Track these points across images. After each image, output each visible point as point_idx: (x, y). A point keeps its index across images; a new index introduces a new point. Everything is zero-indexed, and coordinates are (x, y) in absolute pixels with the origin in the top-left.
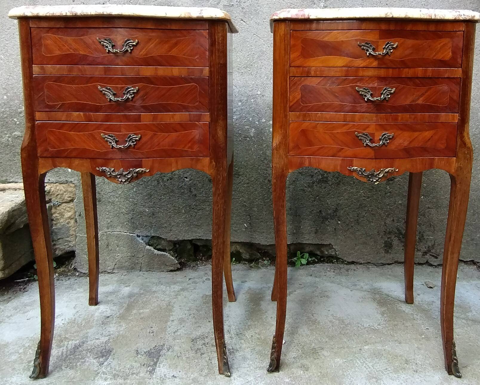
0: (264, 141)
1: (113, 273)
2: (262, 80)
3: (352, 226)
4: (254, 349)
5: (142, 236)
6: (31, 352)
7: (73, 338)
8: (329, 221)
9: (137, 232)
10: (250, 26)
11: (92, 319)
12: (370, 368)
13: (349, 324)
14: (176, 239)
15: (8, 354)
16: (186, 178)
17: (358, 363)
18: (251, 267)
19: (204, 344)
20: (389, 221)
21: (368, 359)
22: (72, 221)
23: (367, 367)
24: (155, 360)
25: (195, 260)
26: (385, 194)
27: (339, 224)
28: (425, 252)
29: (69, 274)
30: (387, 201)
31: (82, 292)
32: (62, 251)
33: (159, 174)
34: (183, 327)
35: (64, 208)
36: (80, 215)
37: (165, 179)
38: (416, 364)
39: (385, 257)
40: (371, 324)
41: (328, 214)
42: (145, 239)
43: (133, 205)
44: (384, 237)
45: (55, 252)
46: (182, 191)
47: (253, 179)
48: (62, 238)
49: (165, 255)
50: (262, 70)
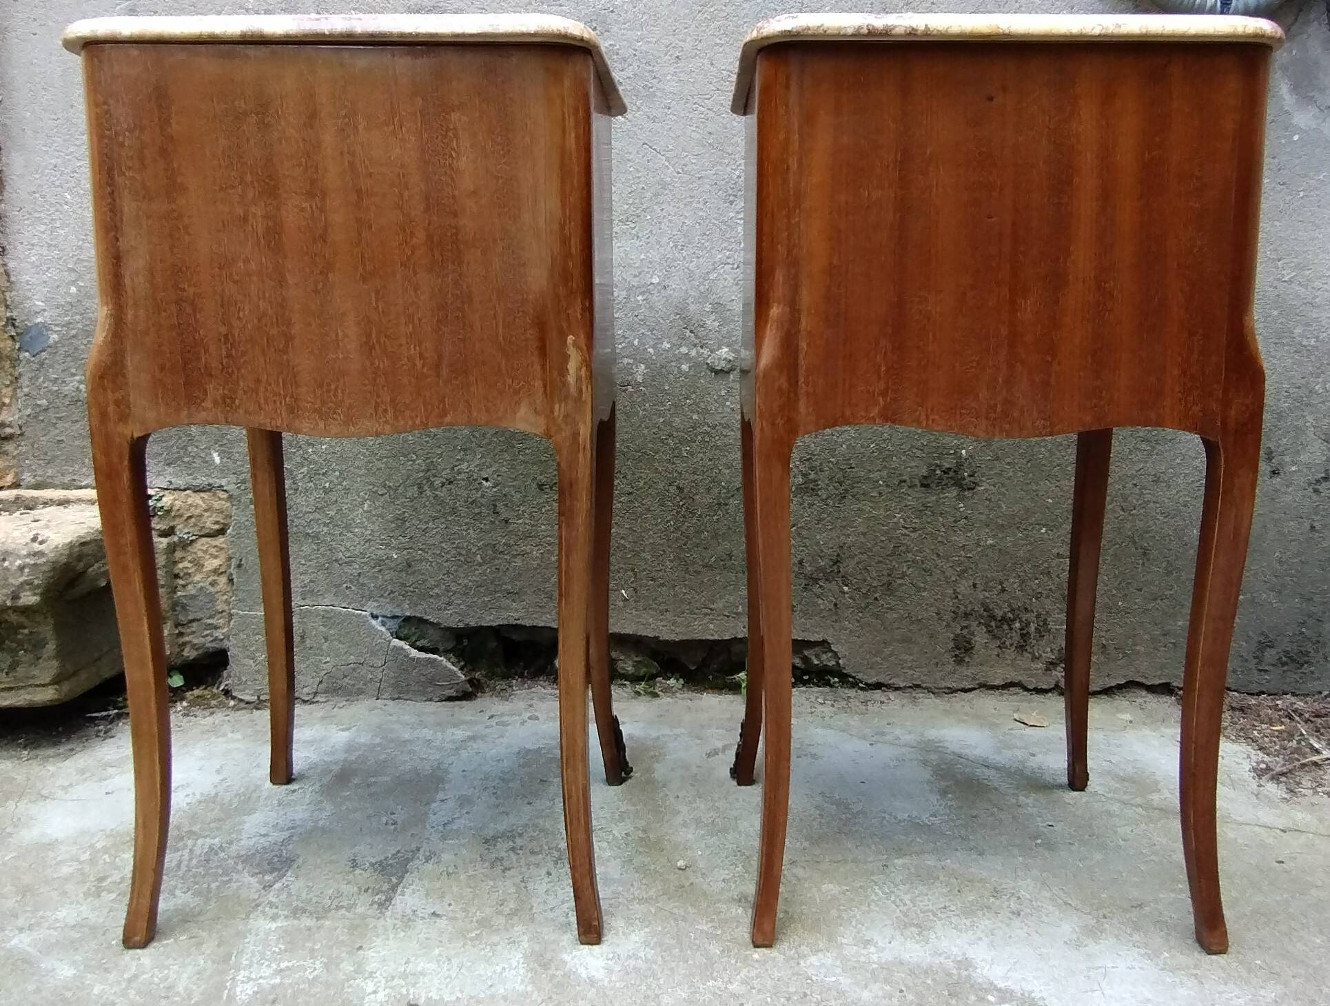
0: (668, 394)
1: (314, 703)
2: (662, 250)
3: (876, 599)
4: (631, 860)
5: (384, 616)
6: (108, 860)
7: (207, 833)
8: (821, 586)
9: (371, 606)
10: (636, 126)
11: (255, 795)
12: (905, 904)
13: (862, 812)
14: (461, 625)
15: (54, 862)
16: (486, 480)
17: (876, 894)
18: (638, 693)
19: (513, 849)
20: (964, 587)
21: (901, 887)
22: (223, 580)
23: (898, 902)
24: (394, 880)
25: (506, 677)
26: (955, 522)
27: (844, 593)
28: (1052, 663)
29: (213, 702)
30: (959, 539)
31: (238, 740)
32: (197, 650)
33: (422, 471)
34: (467, 813)
35: (204, 548)
36: (239, 566)
37: (437, 482)
38: (1019, 898)
39: (954, 673)
40: (915, 814)
41: (819, 569)
42: (390, 623)
43: (362, 543)
44: (953, 624)
45: (183, 650)
46: (477, 511)
47: (641, 484)
48: (199, 620)
49: (435, 659)
50: (663, 226)
